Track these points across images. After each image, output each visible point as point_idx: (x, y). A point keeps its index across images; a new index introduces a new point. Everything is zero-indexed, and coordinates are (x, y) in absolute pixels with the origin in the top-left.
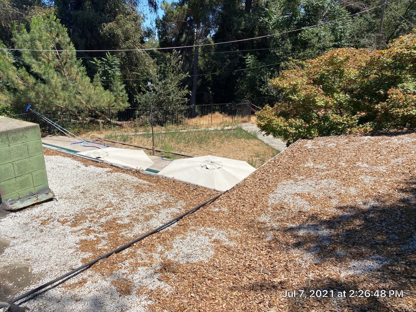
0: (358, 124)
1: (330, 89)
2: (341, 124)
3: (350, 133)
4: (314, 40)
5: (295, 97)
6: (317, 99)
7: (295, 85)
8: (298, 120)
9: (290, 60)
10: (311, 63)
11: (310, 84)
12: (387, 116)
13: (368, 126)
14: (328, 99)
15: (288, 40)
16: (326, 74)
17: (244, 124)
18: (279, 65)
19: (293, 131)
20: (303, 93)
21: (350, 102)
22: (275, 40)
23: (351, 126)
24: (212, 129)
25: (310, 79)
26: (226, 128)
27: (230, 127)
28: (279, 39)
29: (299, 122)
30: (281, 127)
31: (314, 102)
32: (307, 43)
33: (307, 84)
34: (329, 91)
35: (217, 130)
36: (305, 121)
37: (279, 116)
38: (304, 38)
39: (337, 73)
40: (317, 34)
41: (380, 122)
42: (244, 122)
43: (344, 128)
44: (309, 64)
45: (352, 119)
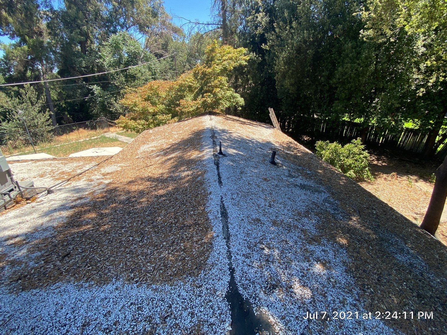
0: (172, 118)
1: (155, 103)
2: (163, 120)
3: (169, 123)
4: (139, 75)
5: (136, 109)
6: (149, 108)
7: (135, 102)
8: (142, 121)
9: (126, 88)
10: (141, 89)
11: (143, 101)
12: (182, 113)
13: (176, 119)
14: (154, 108)
15: (122, 75)
16: (151, 95)
17: (106, 134)
18: (119, 92)
19: (141, 127)
20: (141, 106)
21: (166, 109)
22: (112, 75)
23: (168, 120)
24: (82, 140)
25: (142, 98)
26: (93, 138)
27: (95, 137)
28: (114, 74)
29: (143, 122)
30: (133, 125)
31: (147, 110)
32: (135, 77)
33: (142, 101)
34: (154, 104)
35: (85, 140)
36: (146, 121)
37: (131, 120)
38: (132, 73)
39: (156, 94)
40: (140, 71)
41: (180, 116)
42: (105, 132)
43: (165, 122)
44: (139, 90)
45: (168, 117)
